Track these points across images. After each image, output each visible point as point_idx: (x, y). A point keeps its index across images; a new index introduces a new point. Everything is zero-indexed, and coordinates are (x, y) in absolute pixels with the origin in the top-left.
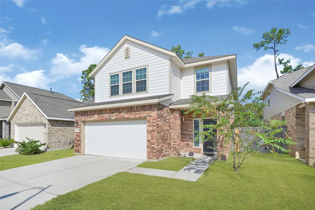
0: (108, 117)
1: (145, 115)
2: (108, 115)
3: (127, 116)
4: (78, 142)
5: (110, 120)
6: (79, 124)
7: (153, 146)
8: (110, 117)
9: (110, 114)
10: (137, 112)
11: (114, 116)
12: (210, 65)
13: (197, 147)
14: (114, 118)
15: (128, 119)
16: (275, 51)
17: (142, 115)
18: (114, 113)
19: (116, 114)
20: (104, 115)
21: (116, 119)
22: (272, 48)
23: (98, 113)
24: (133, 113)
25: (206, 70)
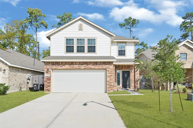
0: (78, 67)
1: (106, 67)
2: (78, 66)
3: (93, 67)
4: (48, 84)
5: (79, 69)
6: (49, 71)
7: (111, 84)
8: (79, 67)
9: (80, 66)
10: (100, 66)
11: (83, 67)
12: (126, 42)
13: (119, 86)
14: (83, 68)
15: (94, 69)
16: (130, 31)
17: (104, 67)
18: (83, 65)
19: (85, 66)
20: (74, 66)
21: (85, 69)
22: (129, 28)
23: (69, 64)
24: (98, 66)
25: (124, 44)
